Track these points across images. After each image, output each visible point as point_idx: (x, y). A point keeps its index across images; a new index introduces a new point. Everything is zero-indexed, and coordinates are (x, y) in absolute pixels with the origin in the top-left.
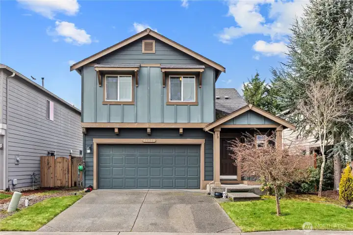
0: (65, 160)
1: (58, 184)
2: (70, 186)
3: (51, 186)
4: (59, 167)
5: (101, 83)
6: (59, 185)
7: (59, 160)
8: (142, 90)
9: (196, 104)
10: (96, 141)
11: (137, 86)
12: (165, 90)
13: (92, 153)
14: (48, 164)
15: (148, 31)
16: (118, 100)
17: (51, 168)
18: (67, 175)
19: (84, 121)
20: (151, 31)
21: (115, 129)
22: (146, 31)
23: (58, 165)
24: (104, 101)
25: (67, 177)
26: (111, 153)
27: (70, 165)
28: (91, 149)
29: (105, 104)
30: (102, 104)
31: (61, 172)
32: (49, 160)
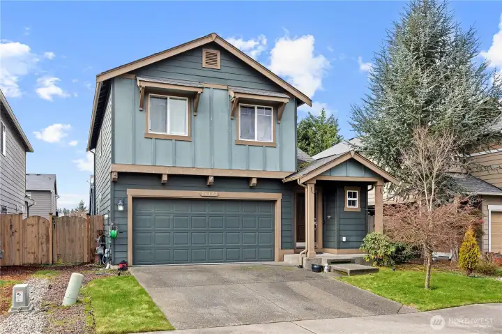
0: (41, 221)
1: (30, 260)
2: (51, 262)
3: (17, 263)
4: (31, 232)
5: (143, 106)
6: (32, 262)
7: (30, 221)
8: (201, 121)
9: (273, 146)
10: (132, 192)
11: (195, 114)
12: (234, 123)
13: (125, 211)
14: (11, 228)
15: (214, 36)
16: (168, 133)
17: (17, 234)
18: (44, 246)
19: (116, 161)
20: (217, 37)
21: (163, 176)
22: (210, 35)
23: (29, 229)
24: (147, 134)
25: (45, 249)
26: (153, 211)
27: (50, 229)
28: (125, 205)
29: (148, 137)
30: (143, 136)
31: (35, 241)
32: (12, 221)
